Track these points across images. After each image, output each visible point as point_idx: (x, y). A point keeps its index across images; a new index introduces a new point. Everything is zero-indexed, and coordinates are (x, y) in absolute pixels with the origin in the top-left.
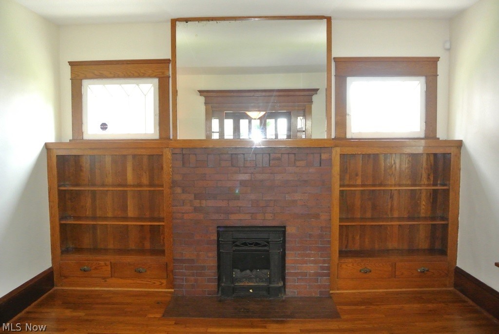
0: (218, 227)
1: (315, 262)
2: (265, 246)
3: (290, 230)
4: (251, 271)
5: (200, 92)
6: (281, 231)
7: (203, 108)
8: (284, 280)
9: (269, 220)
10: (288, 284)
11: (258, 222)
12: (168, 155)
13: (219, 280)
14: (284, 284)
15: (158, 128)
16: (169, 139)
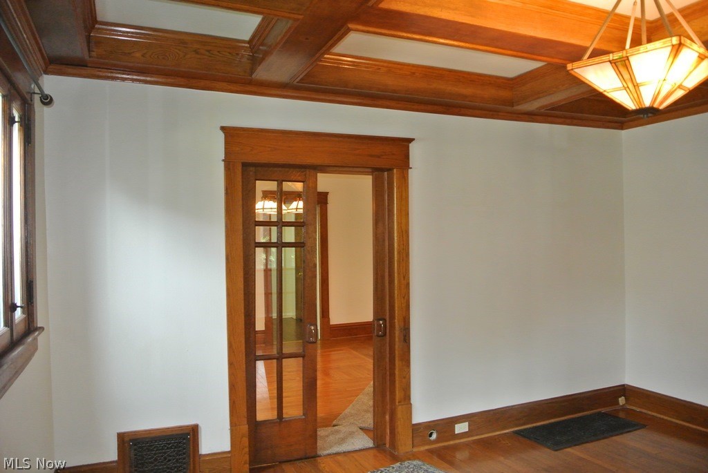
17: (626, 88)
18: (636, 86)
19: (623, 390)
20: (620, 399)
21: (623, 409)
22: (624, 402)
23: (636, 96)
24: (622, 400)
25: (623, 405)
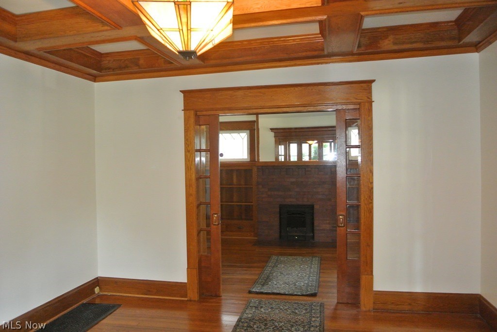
0: (280, 205)
1: (329, 224)
2: (303, 215)
3: (316, 207)
4: (297, 228)
5: (271, 129)
6: (312, 207)
7: (273, 139)
8: (313, 233)
9: (306, 202)
10: (315, 235)
11: (300, 203)
12: (255, 169)
13: (280, 232)
14: (314, 235)
15: (249, 156)
16: (255, 161)
17: (181, 30)
18: (189, 30)
19: (97, 282)
20: (96, 289)
21: (99, 296)
22: (98, 291)
23: (186, 38)
24: (97, 290)
25: (98, 293)
